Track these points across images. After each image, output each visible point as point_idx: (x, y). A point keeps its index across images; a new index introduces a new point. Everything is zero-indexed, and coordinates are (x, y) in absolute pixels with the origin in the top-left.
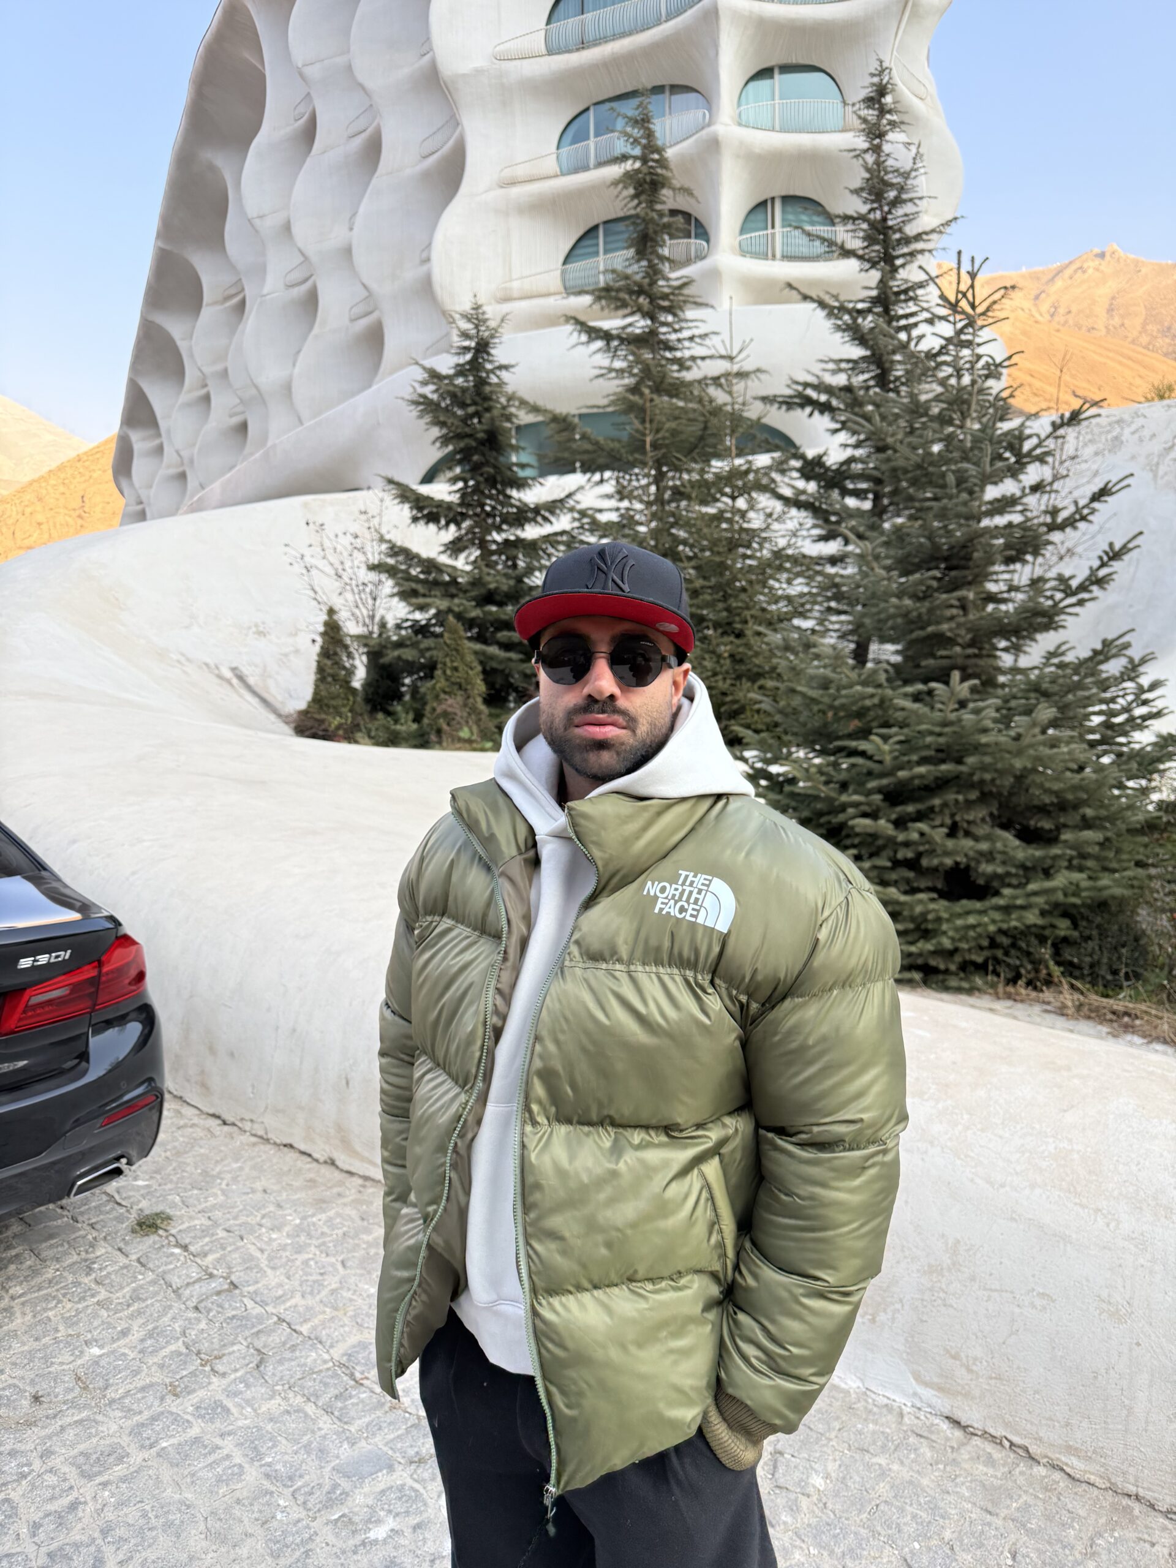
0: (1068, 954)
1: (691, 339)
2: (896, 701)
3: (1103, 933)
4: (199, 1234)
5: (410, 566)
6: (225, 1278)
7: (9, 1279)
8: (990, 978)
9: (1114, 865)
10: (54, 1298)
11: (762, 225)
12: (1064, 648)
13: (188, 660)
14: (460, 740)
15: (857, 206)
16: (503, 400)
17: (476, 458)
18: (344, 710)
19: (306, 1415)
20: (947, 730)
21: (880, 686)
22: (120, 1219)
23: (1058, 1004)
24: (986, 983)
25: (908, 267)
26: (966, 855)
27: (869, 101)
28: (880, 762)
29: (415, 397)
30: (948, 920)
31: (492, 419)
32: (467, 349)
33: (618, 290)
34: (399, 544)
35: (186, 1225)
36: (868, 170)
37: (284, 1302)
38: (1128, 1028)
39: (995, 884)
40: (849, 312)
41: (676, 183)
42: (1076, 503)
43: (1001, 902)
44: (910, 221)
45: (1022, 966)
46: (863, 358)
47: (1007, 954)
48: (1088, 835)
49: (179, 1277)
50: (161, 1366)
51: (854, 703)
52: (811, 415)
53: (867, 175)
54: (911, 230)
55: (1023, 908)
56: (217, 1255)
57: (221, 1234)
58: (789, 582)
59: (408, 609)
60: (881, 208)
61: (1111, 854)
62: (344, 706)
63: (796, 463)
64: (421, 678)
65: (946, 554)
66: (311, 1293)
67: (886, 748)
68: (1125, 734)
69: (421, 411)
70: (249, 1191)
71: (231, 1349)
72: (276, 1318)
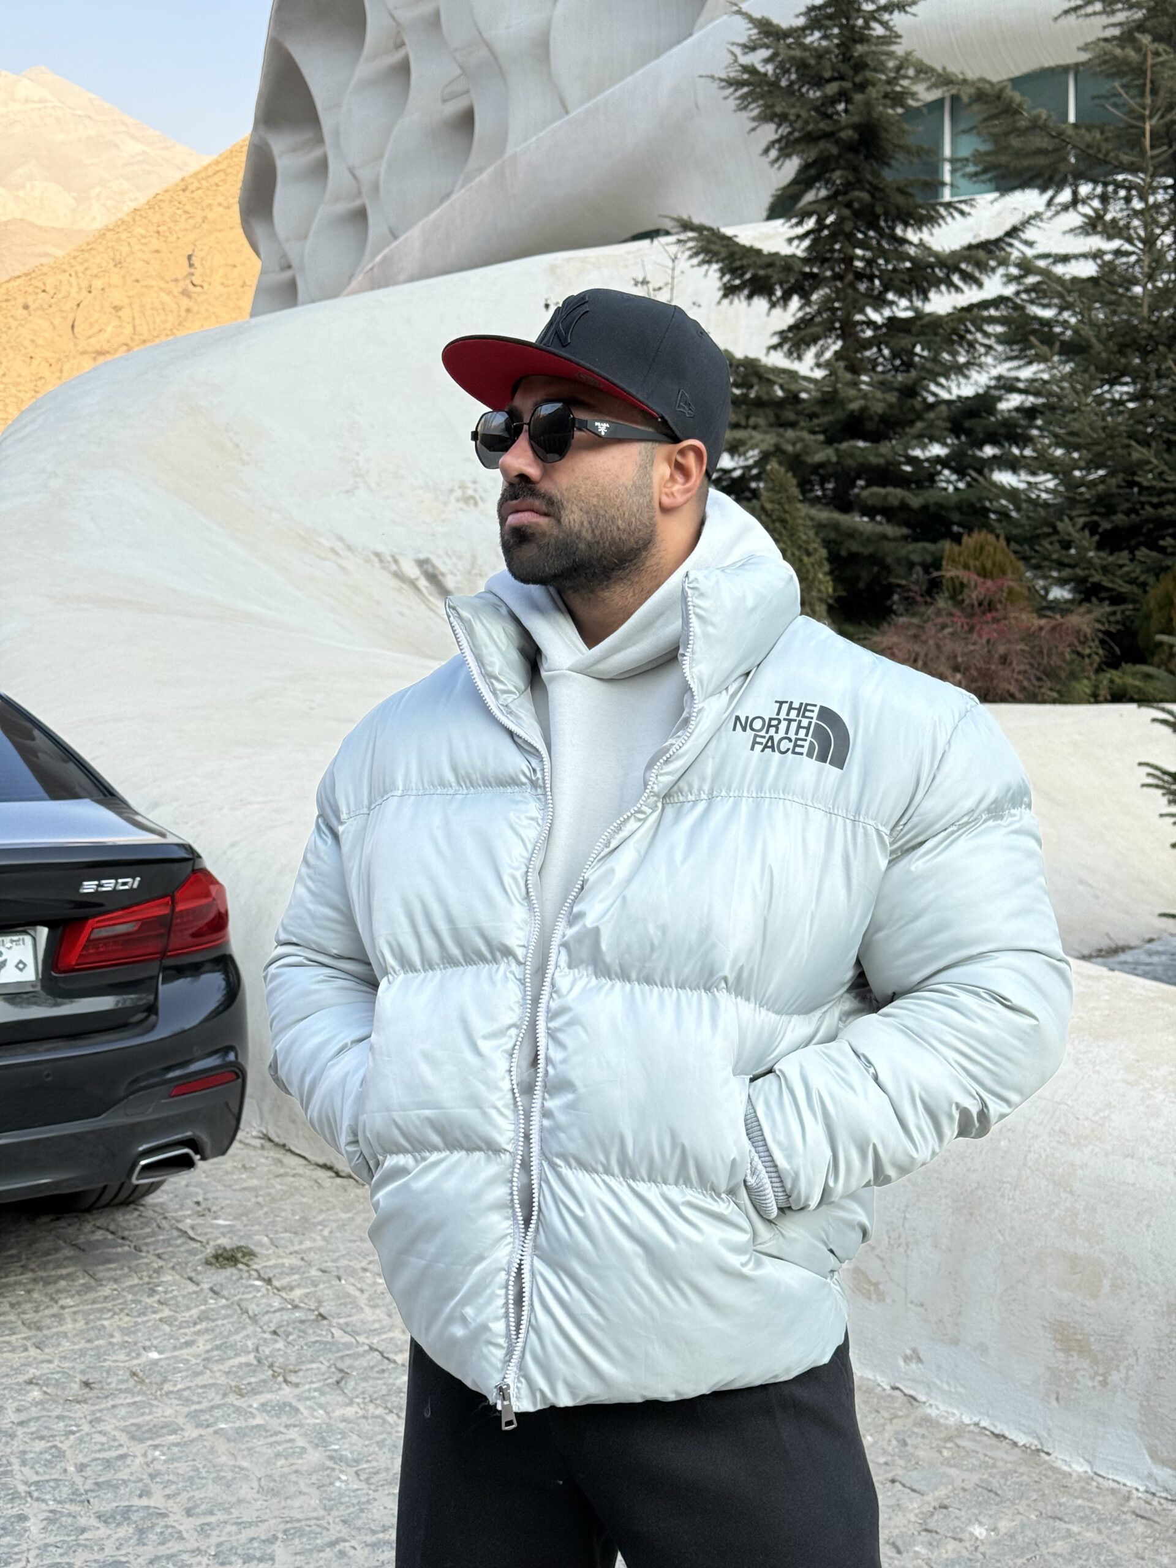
4: (286, 1270)
6: (313, 1310)
7: (58, 1291)
10: (109, 1310)
13: (349, 548)
16: (890, 68)
17: (839, 174)
19: (385, 1421)
22: (193, 1252)
29: (734, 73)
31: (868, 104)
35: (273, 1262)
49: (258, 1305)
50: (228, 1373)
56: (307, 1291)
57: (314, 1272)
69: (743, 97)
70: (355, 1238)
71: (309, 1366)
72: (366, 1348)
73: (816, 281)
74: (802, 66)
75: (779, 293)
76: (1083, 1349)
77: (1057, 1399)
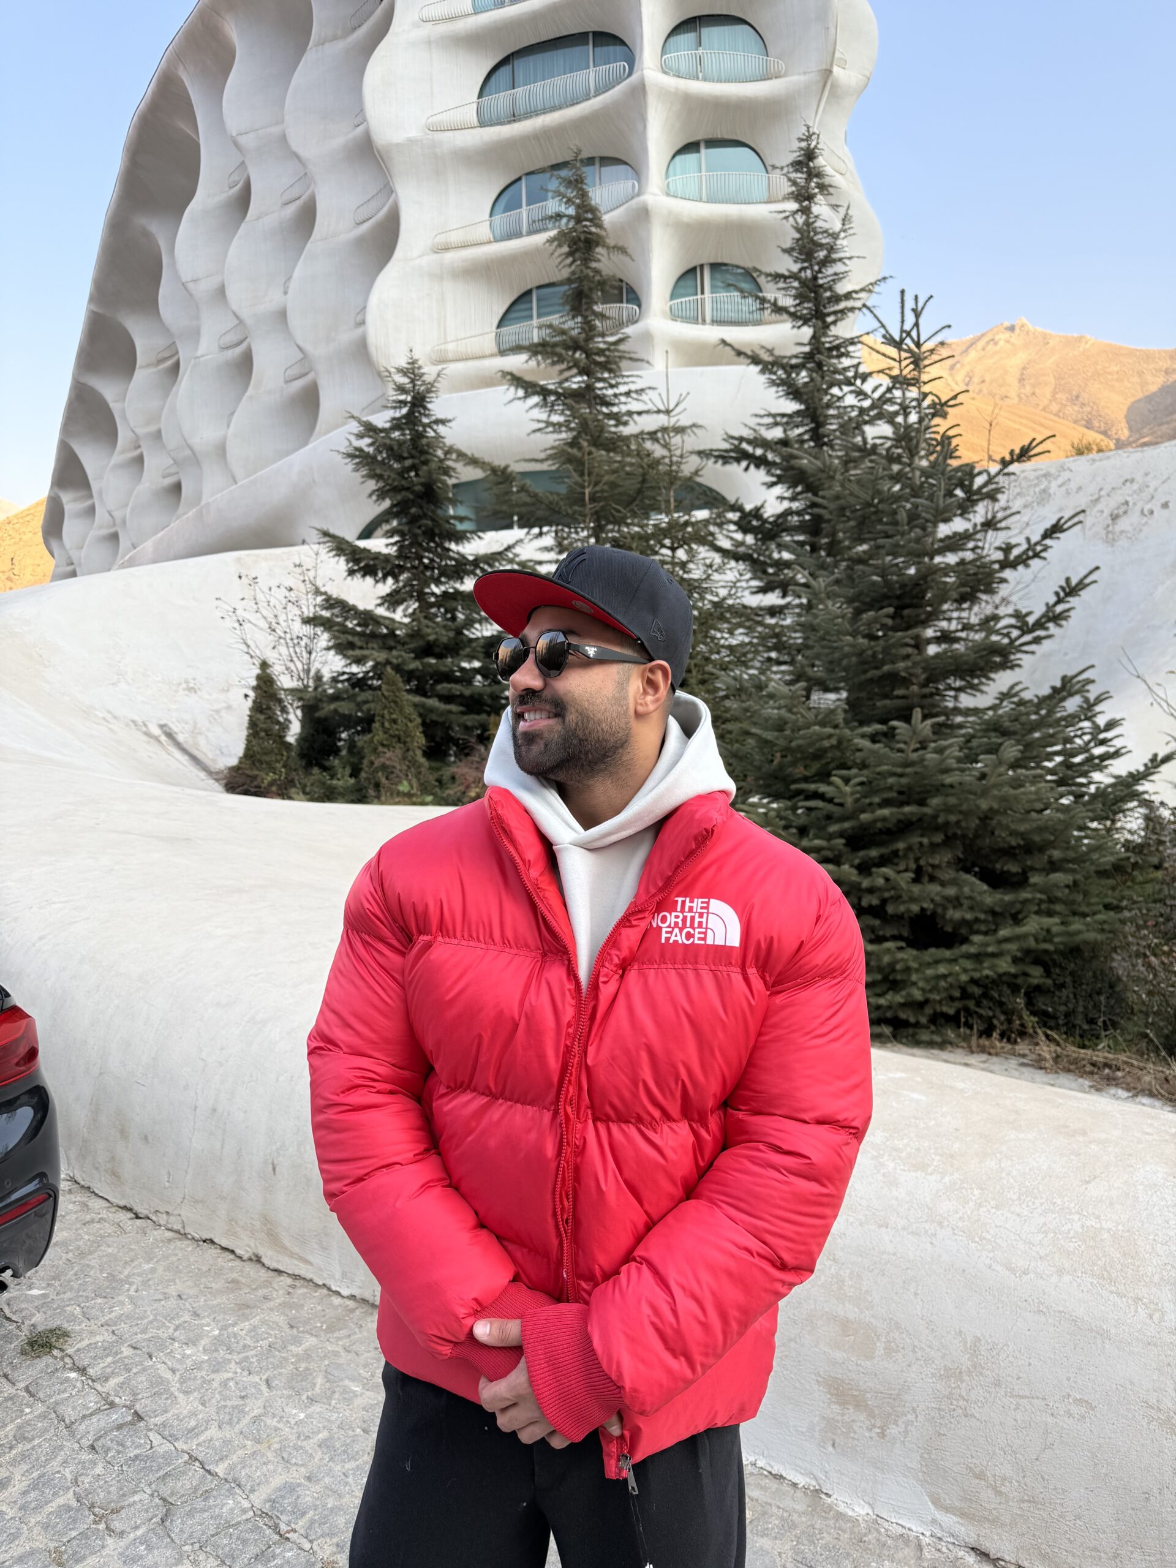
0: (1042, 1003)
1: (628, 394)
2: (856, 741)
3: (1077, 981)
4: (100, 1352)
5: (346, 619)
6: (129, 1408)
8: (962, 1030)
9: (1084, 909)
11: (692, 291)
12: (1017, 688)
13: (115, 717)
14: (399, 793)
15: (788, 265)
16: (440, 453)
17: (413, 510)
18: (278, 765)
20: (909, 770)
21: (836, 727)
22: (8, 1338)
23: (1034, 1057)
24: (959, 1036)
25: (839, 324)
26: (932, 901)
27: (797, 165)
28: (841, 805)
29: (350, 450)
30: (917, 970)
31: (430, 472)
32: (403, 403)
33: (555, 345)
34: (334, 596)
35: (86, 1342)
36: (798, 230)
37: (197, 1435)
38: (1111, 1081)
39: (963, 931)
40: (783, 367)
41: (611, 242)
42: (1028, 540)
43: (973, 950)
44: (840, 279)
45: (994, 1016)
46: (798, 413)
47: (978, 1004)
48: (1058, 877)
49: (74, 1408)
50: (46, 1527)
51: (810, 745)
52: (746, 469)
53: (797, 236)
54: (842, 288)
55: (993, 955)
56: (121, 1379)
57: (126, 1351)
58: (731, 633)
59: (343, 662)
60: (811, 267)
61: (1079, 898)
62: (278, 761)
63: (733, 516)
64: (358, 733)
65: (898, 592)
66: (230, 1423)
67: (848, 789)
68: (1085, 774)
69: (357, 464)
70: (161, 1297)
71: (131, 1500)
72: (186, 1457)
73: (402, 569)
74: (390, 449)
75: (380, 575)
76: (859, 1403)
77: (833, 1445)
